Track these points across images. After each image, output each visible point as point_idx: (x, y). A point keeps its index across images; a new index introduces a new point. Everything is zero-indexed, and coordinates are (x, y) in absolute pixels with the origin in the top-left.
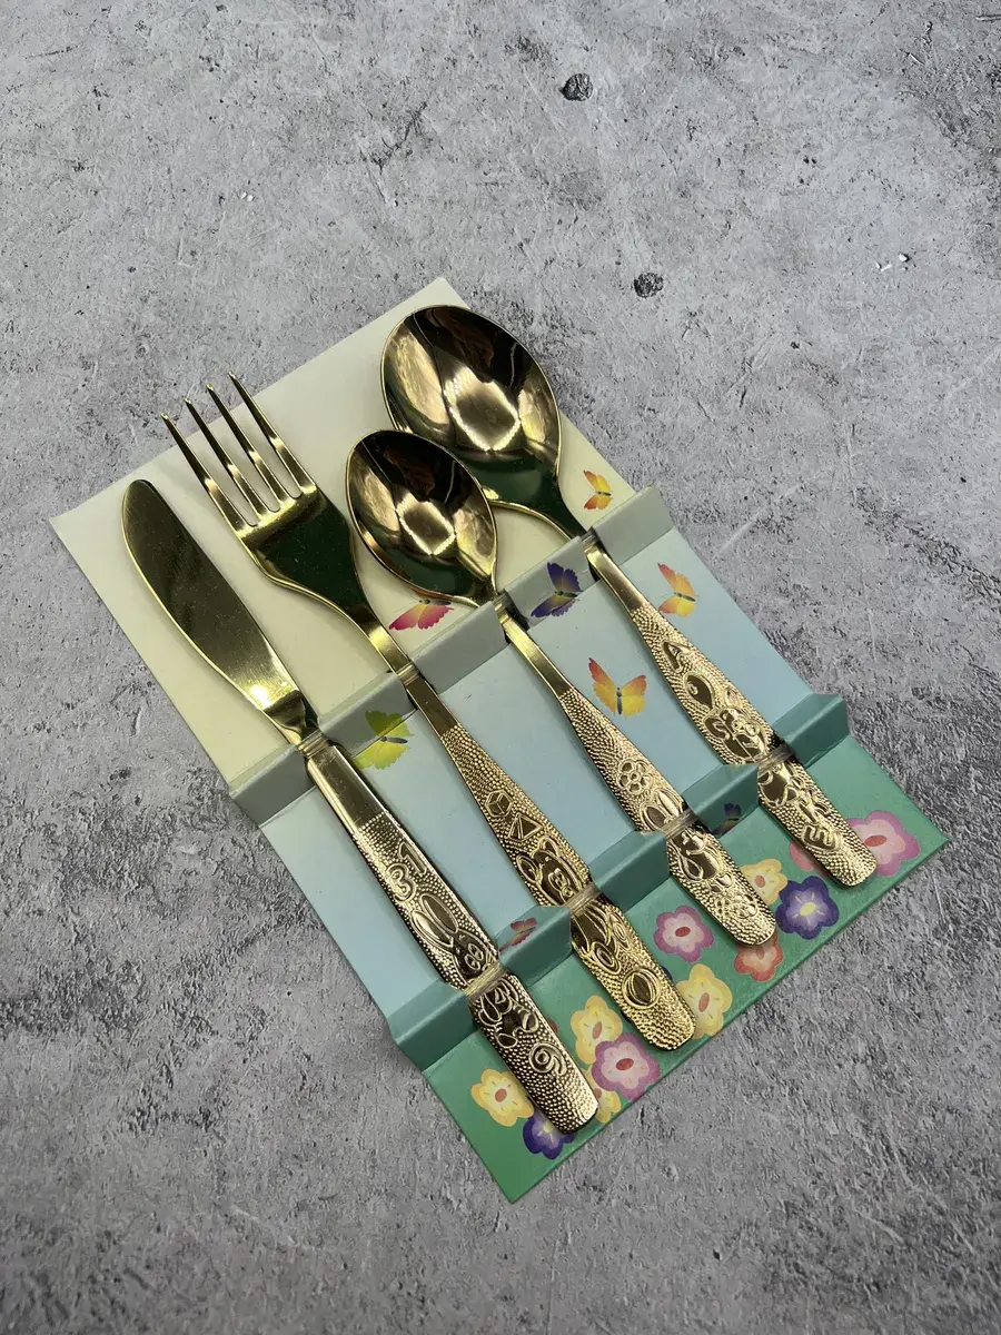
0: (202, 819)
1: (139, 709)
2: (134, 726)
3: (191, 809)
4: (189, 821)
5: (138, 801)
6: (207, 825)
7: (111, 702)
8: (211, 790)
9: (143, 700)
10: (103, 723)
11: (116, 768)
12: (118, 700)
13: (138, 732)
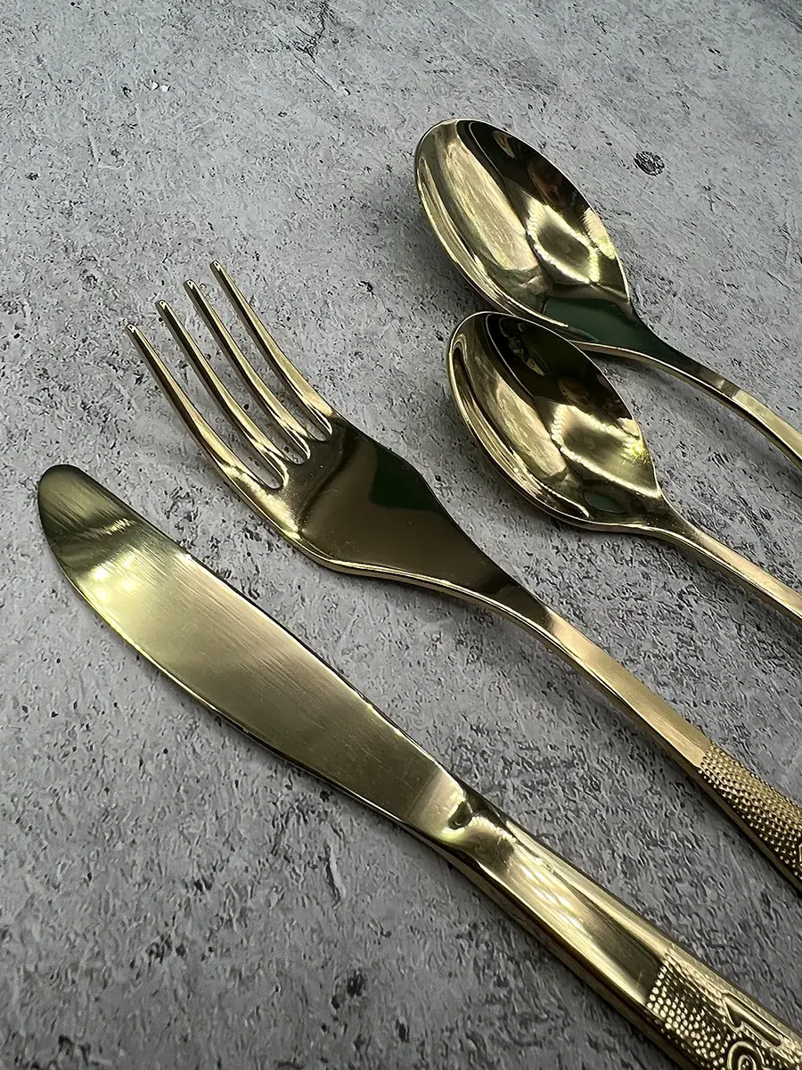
0: (524, 1023)
1: (327, 848)
2: (331, 883)
3: (497, 1009)
4: (504, 1036)
5: (403, 1033)
6: (537, 1029)
7: (274, 852)
8: (511, 959)
9: (326, 829)
10: (275, 898)
11: (335, 981)
12: (284, 842)
13: (344, 893)
